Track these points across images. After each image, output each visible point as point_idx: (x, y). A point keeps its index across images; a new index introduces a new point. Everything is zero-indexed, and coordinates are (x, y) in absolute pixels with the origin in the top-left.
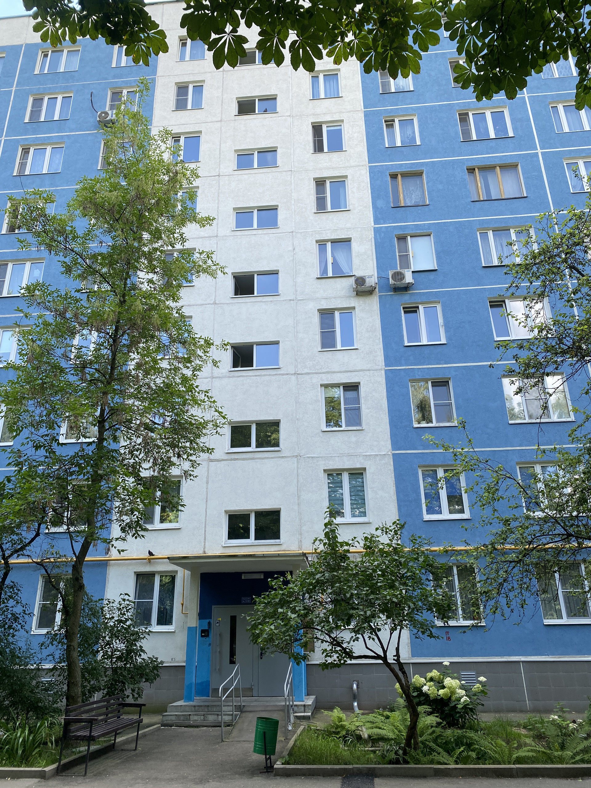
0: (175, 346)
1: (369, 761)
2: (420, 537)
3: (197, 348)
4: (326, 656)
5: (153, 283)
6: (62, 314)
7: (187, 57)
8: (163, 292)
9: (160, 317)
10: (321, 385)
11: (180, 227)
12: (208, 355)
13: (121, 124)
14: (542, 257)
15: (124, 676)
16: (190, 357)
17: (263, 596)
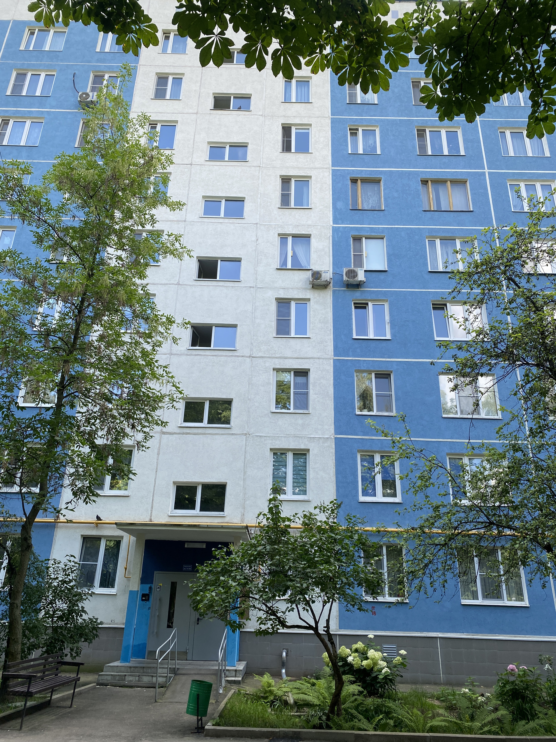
0: (137, 321)
1: (294, 725)
2: (354, 517)
3: (158, 324)
4: (260, 624)
5: (122, 260)
6: (30, 282)
7: (169, 50)
8: (131, 269)
9: (126, 293)
10: (274, 369)
11: (150, 208)
12: (169, 332)
13: (102, 106)
14: (484, 267)
15: (64, 635)
16: (151, 333)
17: (205, 564)
